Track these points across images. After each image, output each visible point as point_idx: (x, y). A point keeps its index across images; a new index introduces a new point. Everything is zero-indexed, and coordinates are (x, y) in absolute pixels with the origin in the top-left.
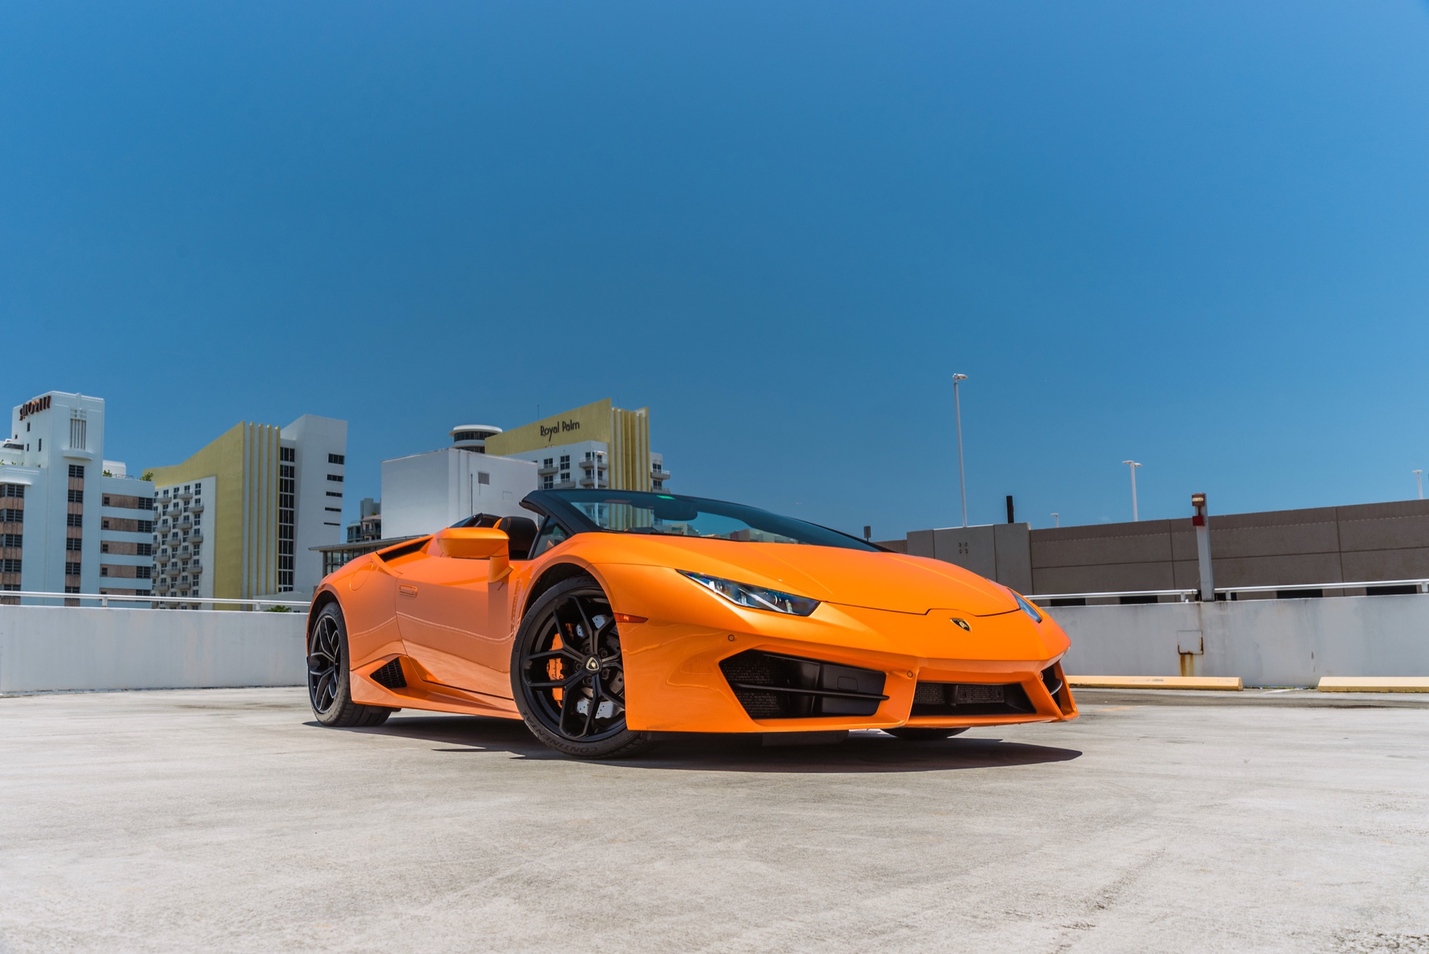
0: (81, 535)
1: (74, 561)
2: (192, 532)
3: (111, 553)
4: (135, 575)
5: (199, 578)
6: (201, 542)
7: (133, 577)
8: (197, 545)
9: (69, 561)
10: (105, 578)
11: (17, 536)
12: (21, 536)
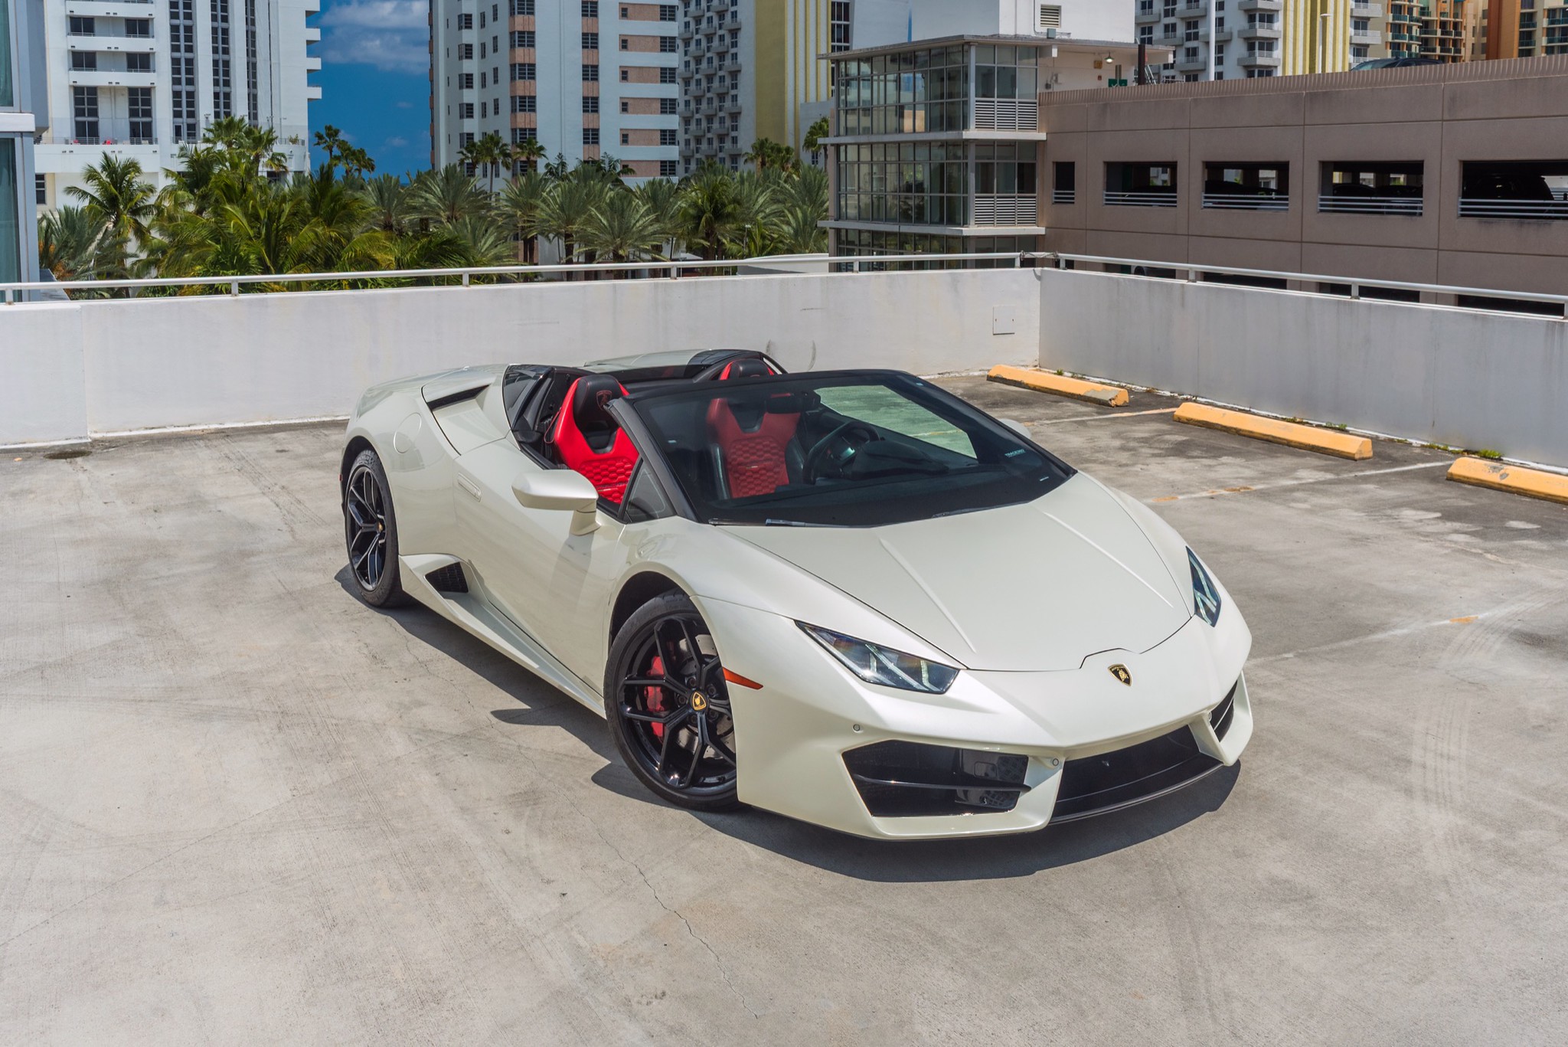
0: (598, 28)
1: (591, 64)
2: (728, 16)
3: (631, 51)
4: (659, 79)
5: (738, 79)
6: (739, 29)
7: (657, 82)
8: (734, 33)
9: (586, 63)
10: (625, 84)
11: (529, 33)
12: (533, 33)
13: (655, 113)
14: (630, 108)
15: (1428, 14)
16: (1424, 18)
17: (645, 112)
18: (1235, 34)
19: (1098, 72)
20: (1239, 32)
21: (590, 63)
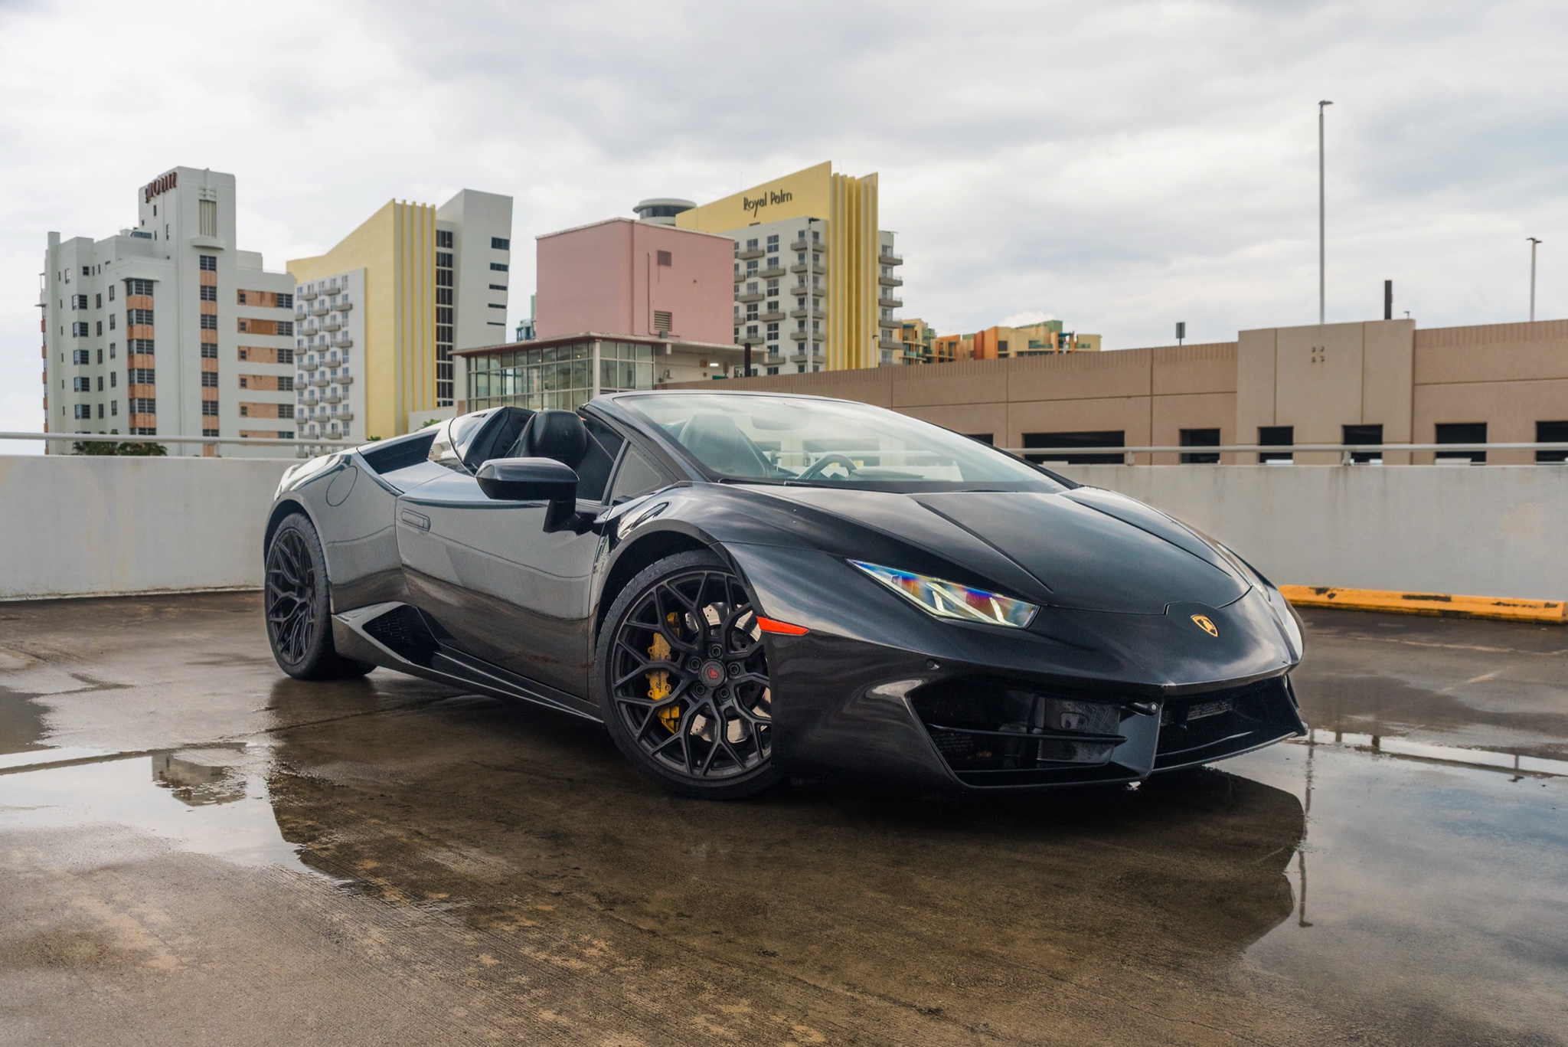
0: (217, 339)
1: (211, 371)
2: (340, 335)
3: (250, 361)
4: (277, 387)
6: (350, 346)
7: (274, 389)
8: (346, 350)
9: (205, 370)
10: (244, 391)
11: (148, 341)
12: (152, 341)
13: (273, 417)
14: (249, 412)
15: (930, 352)
16: (928, 355)
17: (264, 416)
18: (788, 359)
19: (704, 370)
20: (791, 357)
21: (209, 370)
